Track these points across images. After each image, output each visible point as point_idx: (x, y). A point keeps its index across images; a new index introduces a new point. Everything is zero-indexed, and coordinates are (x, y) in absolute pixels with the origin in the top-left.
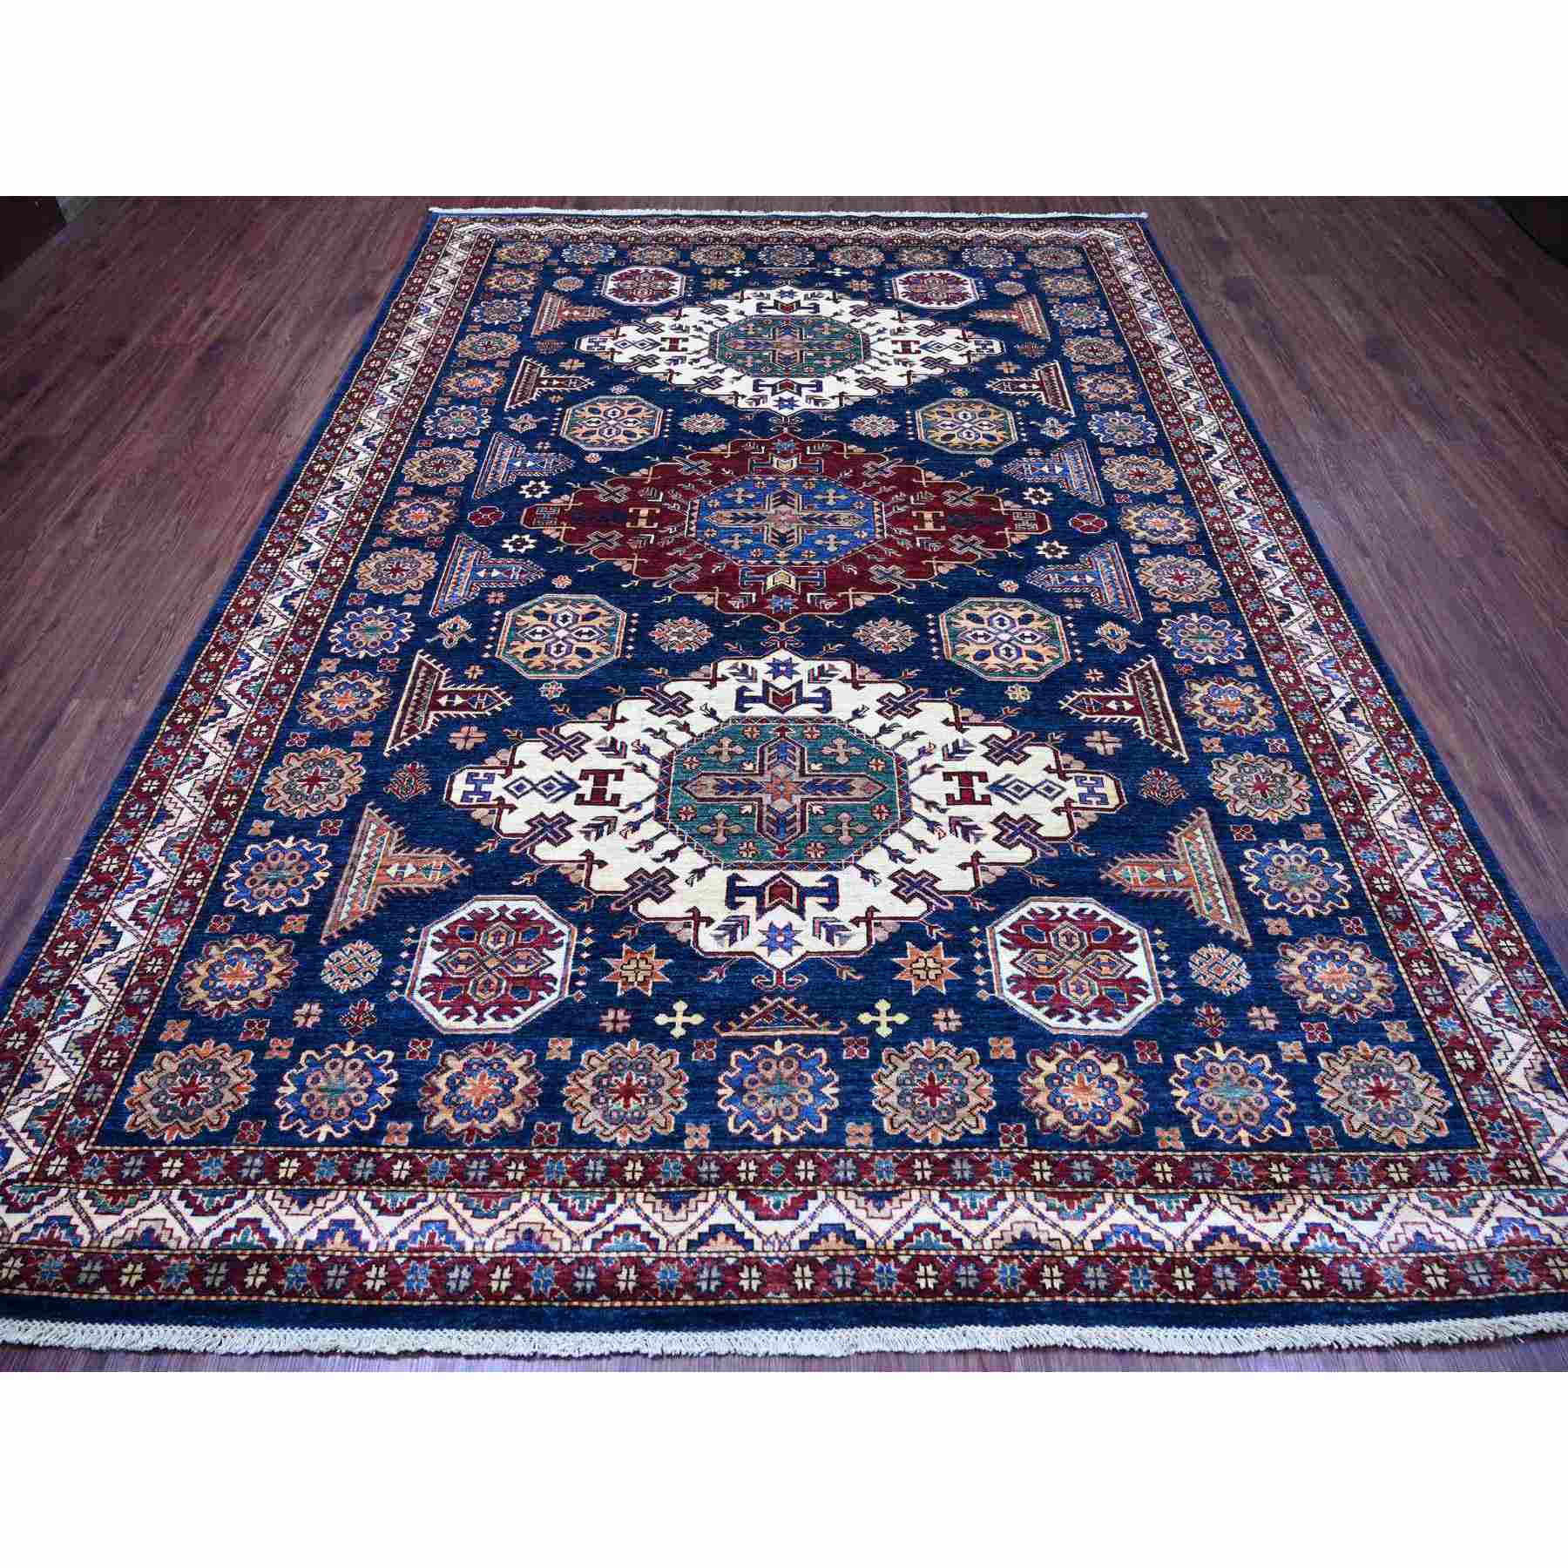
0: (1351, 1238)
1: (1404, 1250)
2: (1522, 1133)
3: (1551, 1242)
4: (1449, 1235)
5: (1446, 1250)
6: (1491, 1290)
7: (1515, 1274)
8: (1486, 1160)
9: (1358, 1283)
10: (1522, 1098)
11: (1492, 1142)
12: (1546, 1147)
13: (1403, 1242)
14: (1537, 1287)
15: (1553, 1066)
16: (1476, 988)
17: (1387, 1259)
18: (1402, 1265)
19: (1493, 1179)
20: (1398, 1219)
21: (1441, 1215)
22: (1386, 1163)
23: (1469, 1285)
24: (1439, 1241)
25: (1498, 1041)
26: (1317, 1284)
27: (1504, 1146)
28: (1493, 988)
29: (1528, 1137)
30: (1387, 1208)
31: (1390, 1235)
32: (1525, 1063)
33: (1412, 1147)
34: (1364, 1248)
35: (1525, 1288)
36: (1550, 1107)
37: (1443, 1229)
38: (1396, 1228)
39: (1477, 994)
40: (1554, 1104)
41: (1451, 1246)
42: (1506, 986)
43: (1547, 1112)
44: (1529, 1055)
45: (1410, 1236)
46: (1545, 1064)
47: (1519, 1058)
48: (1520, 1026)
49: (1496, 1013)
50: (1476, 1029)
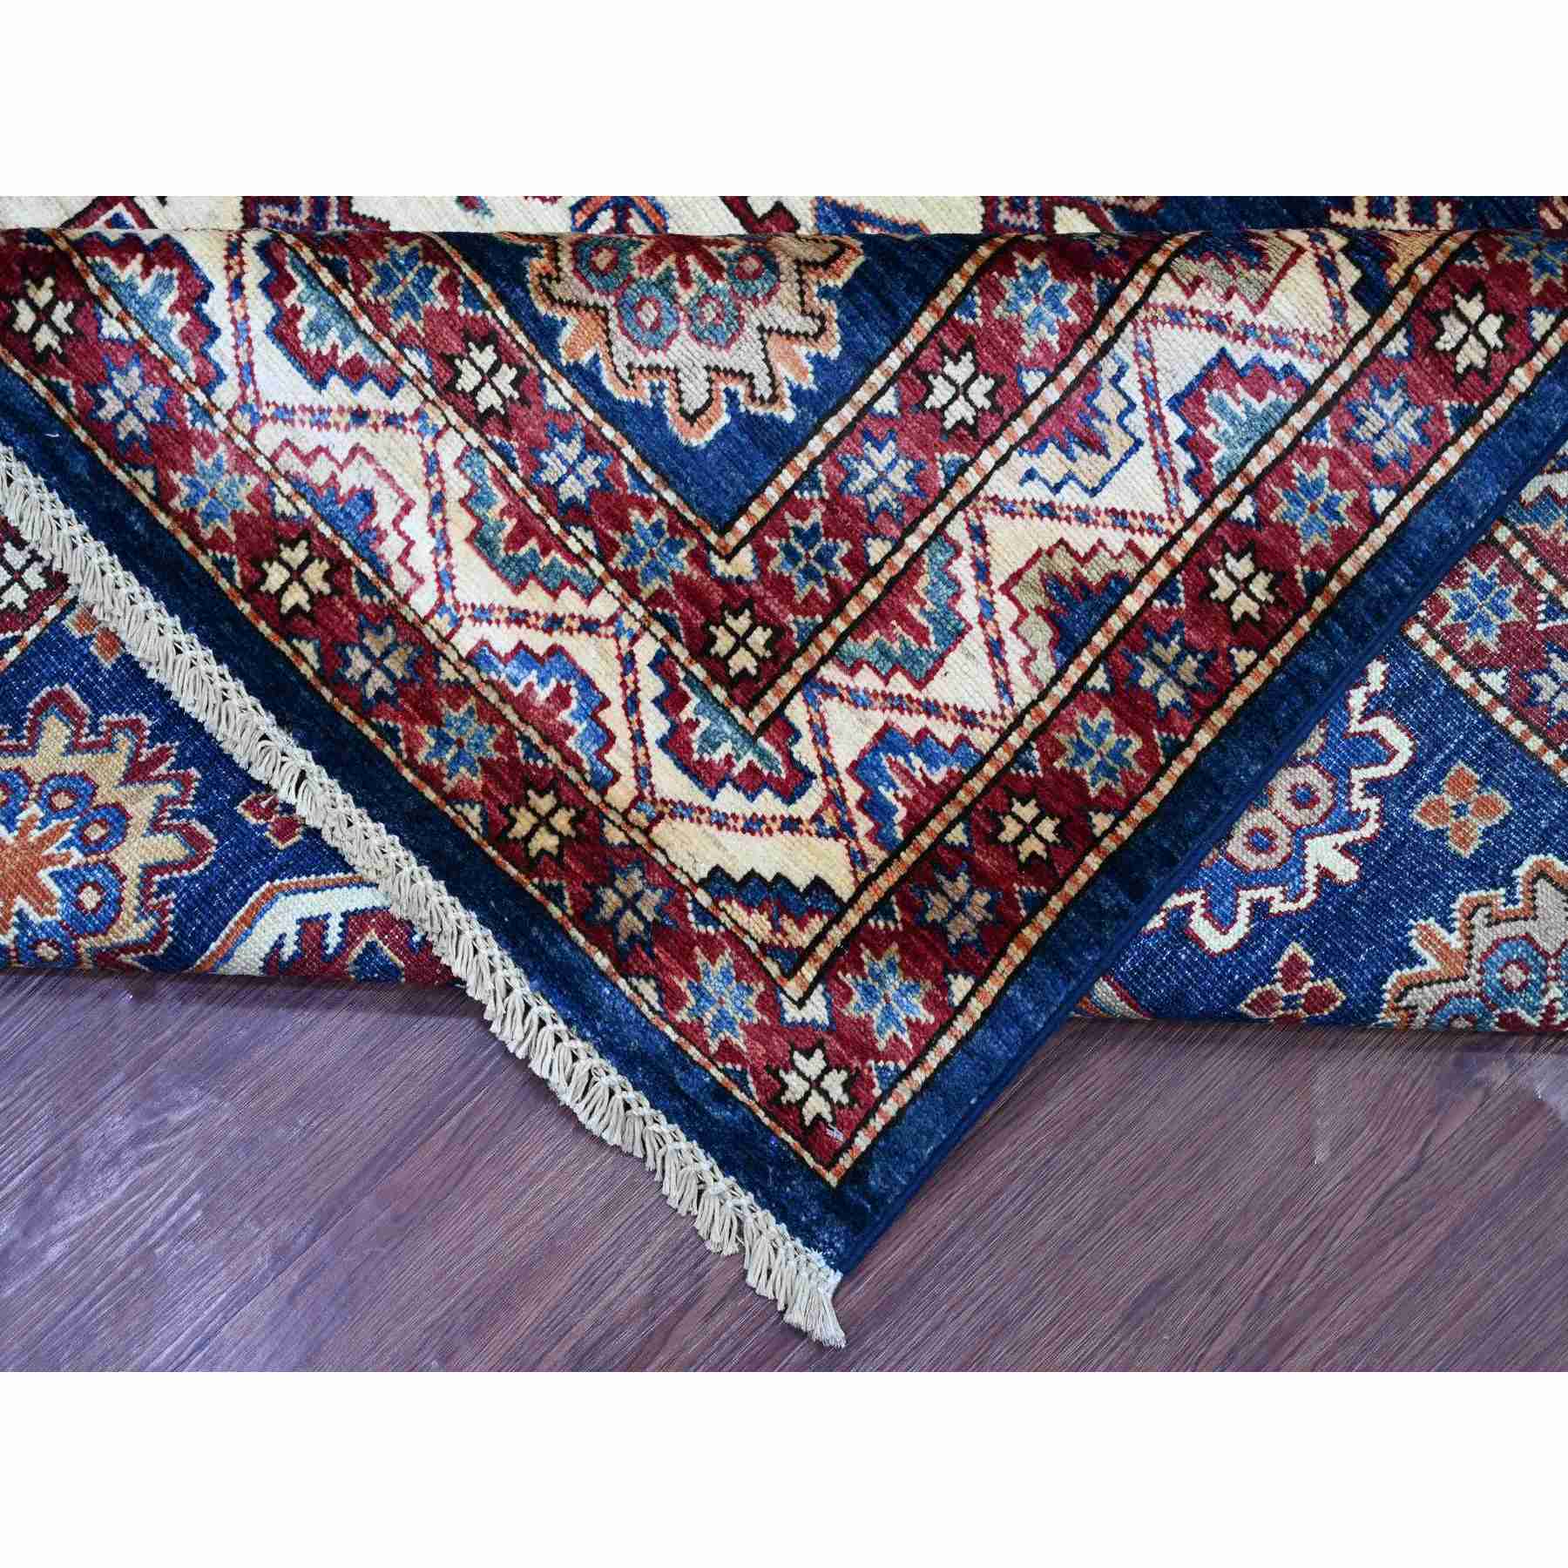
0: (222, 351)
1: (301, 487)
2: (854, 610)
3: (603, 784)
4: (422, 559)
5: (384, 574)
6: (365, 709)
7: (443, 741)
8: (699, 559)
9: (131, 424)
10: (962, 569)
11: (763, 555)
12: (867, 680)
13: (319, 473)
14: (454, 798)
15: (1132, 604)
16: (1239, 310)
17: (245, 461)
18: (262, 498)
19: (659, 597)
20: (362, 435)
21: (460, 524)
22: (487, 337)
23: (333, 658)
24: (390, 548)
25: (1096, 445)
26: (45, 338)
27: (782, 587)
28: (1276, 359)
29: (858, 628)
30: (370, 396)
31: (308, 438)
32: (1081, 537)
33: (585, 378)
34: (226, 394)
35: (430, 776)
36: (995, 649)
37: (425, 545)
38: (340, 443)
39: (1217, 324)
40: (1014, 651)
41: (401, 580)
42: (1309, 391)
43: (975, 641)
44: (1116, 540)
45: (349, 480)
46: (1119, 585)
47: (1083, 517)
48: (1196, 479)
49: (1188, 401)
50: (1088, 377)
